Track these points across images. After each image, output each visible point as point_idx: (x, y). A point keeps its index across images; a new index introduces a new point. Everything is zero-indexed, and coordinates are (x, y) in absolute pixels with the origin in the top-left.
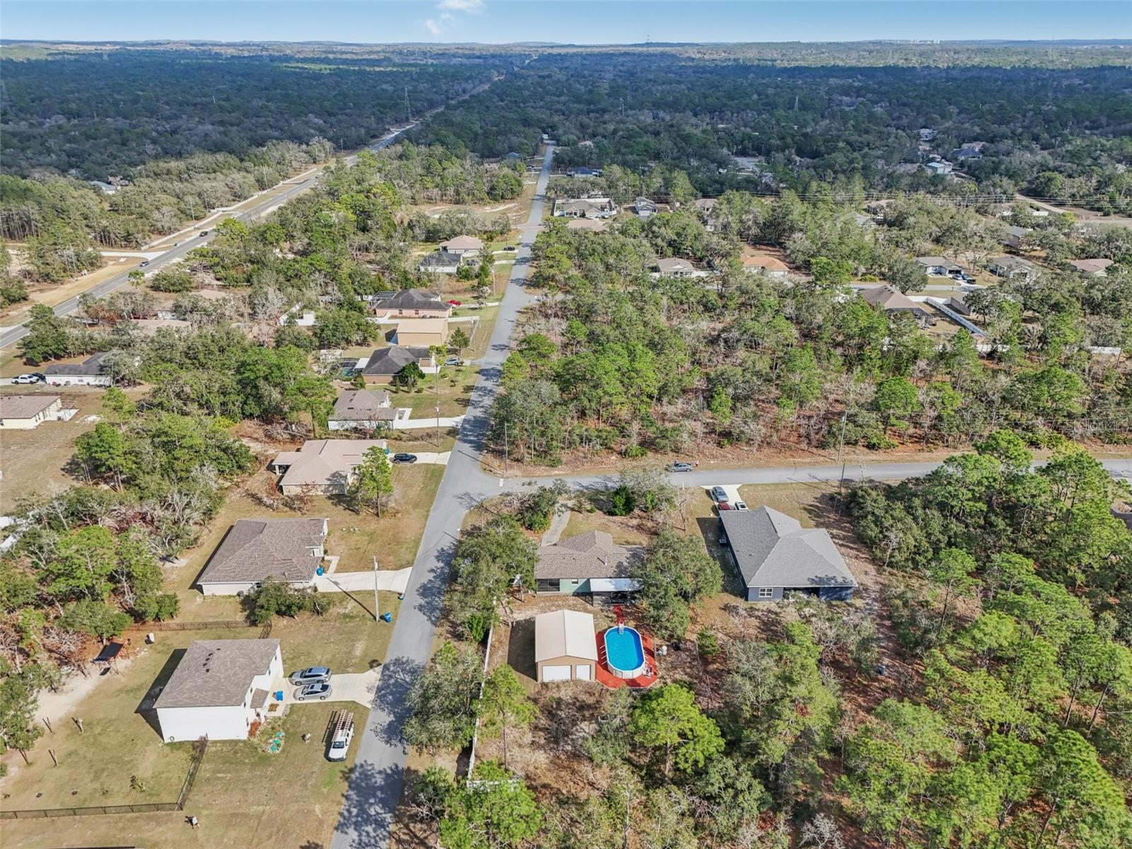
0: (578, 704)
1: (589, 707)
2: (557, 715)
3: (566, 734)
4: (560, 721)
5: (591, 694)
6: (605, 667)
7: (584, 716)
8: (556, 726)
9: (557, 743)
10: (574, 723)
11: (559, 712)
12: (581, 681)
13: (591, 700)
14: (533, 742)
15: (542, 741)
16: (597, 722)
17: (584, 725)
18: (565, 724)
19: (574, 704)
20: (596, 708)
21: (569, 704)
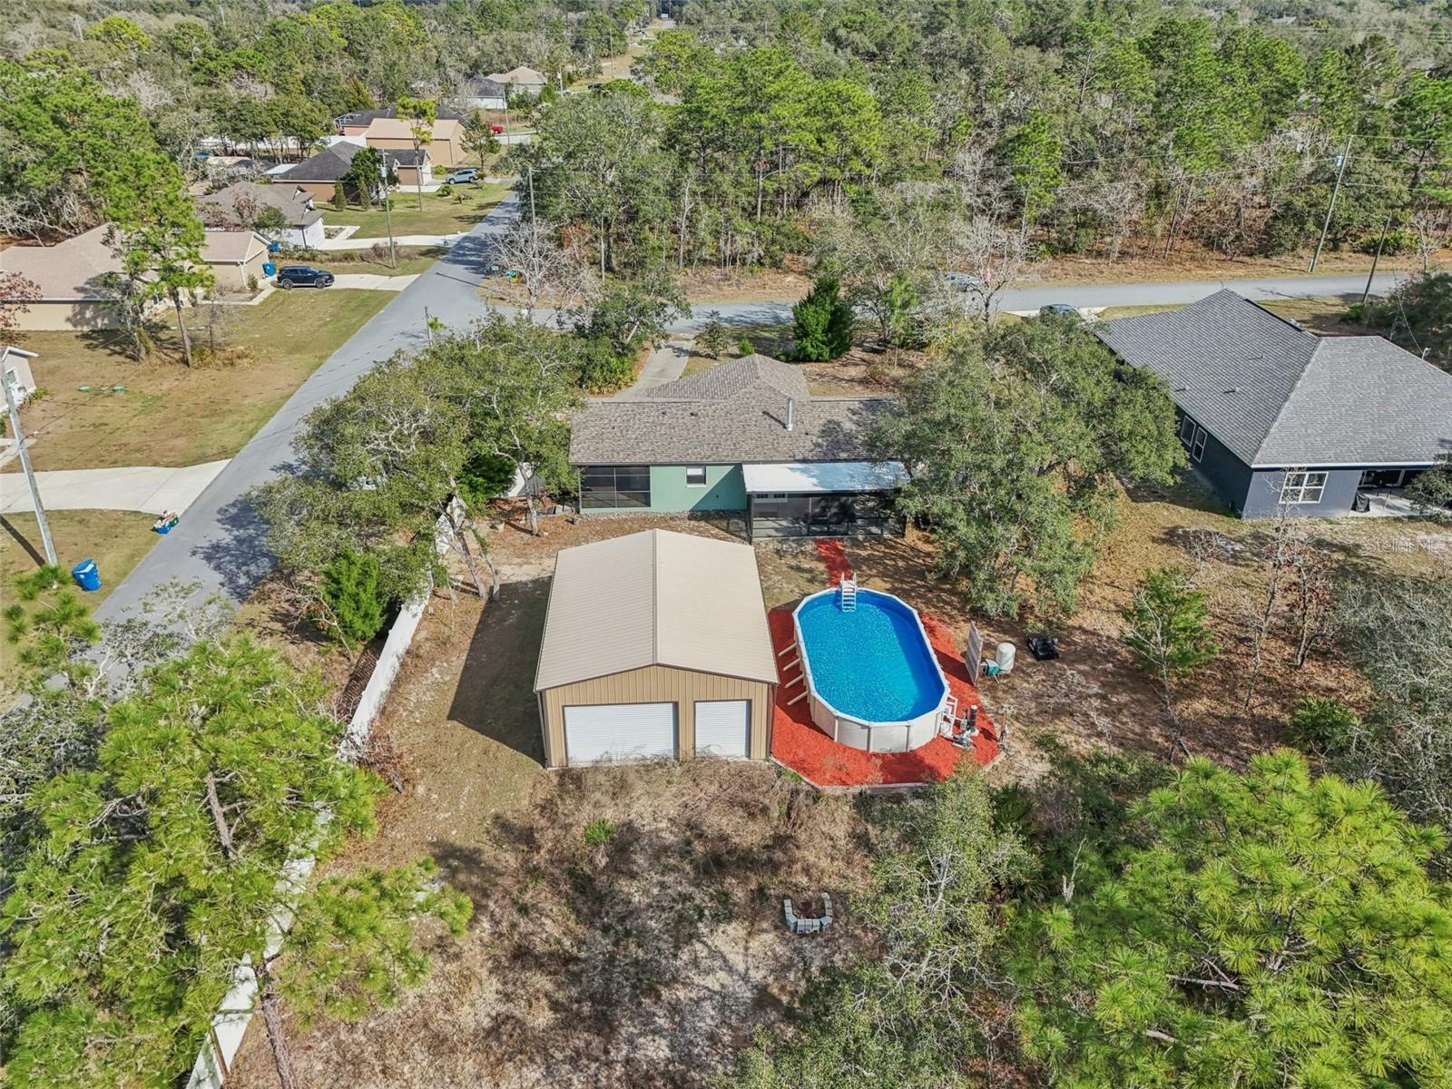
0: (699, 848)
1: (746, 861)
2: (612, 894)
3: (648, 981)
4: (624, 926)
5: (754, 811)
6: (802, 712)
7: (723, 898)
8: (605, 944)
9: (604, 1025)
10: (683, 930)
11: (625, 886)
12: (712, 761)
13: (751, 835)
14: (499, 1021)
15: (542, 1018)
16: (781, 924)
17: (727, 938)
18: (642, 936)
19: (685, 851)
20: (774, 867)
21: (665, 849)
